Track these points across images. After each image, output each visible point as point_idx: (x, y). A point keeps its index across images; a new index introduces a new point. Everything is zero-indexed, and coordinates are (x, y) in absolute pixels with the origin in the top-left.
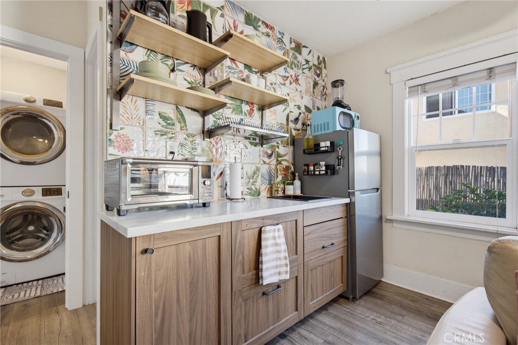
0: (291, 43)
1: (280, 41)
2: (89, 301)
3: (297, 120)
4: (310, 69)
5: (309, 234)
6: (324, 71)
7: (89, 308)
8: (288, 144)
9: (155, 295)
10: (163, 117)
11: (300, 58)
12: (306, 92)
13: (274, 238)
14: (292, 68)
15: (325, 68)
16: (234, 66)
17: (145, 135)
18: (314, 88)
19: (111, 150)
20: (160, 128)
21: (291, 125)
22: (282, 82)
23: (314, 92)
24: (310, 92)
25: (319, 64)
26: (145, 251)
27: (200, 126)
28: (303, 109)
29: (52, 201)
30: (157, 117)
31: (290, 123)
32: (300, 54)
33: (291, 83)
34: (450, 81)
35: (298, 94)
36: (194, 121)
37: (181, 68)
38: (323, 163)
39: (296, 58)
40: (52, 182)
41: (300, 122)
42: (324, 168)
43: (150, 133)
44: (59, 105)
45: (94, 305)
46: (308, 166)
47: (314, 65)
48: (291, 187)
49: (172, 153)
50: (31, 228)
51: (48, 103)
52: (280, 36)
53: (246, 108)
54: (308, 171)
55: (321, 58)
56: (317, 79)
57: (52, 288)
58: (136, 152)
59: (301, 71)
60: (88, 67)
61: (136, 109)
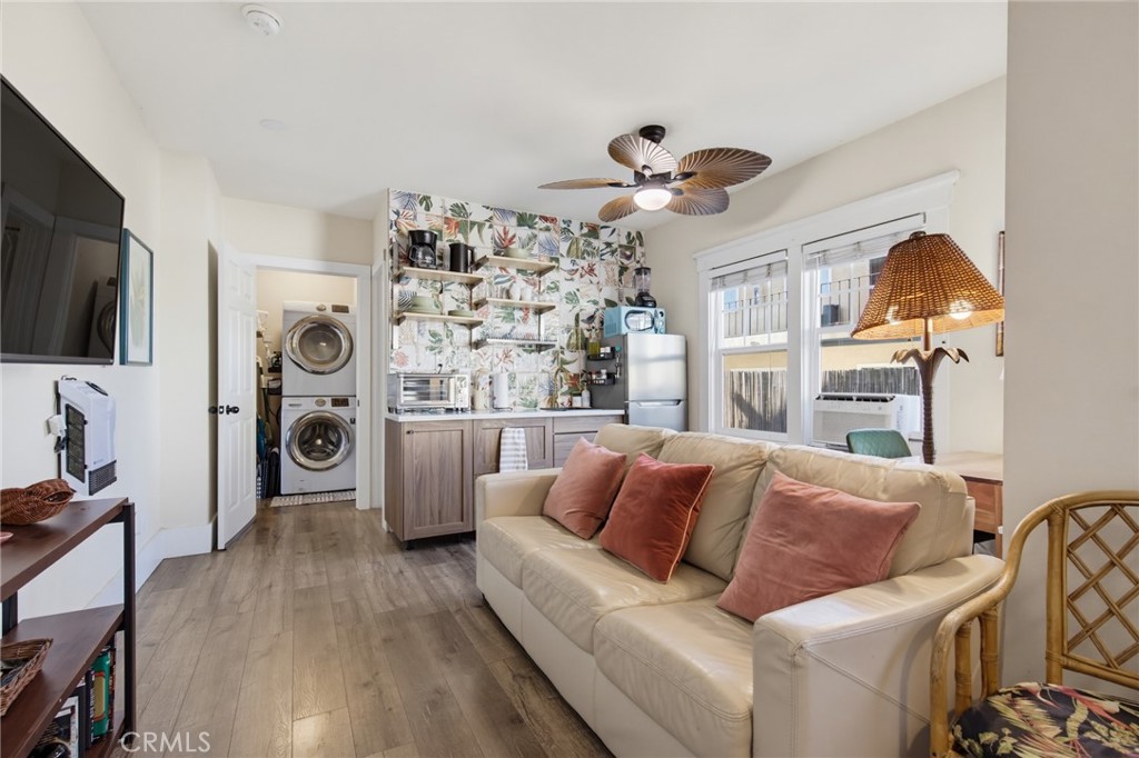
0: (582, 228)
1: (566, 230)
2: (375, 505)
3: (591, 318)
4: (613, 253)
5: (559, 442)
6: (639, 250)
7: (375, 511)
8: (577, 348)
9: (415, 462)
10: (434, 335)
11: (595, 243)
12: (607, 281)
13: (513, 438)
14: (584, 258)
15: (641, 245)
16: (504, 273)
17: (417, 352)
18: (621, 274)
19: (392, 365)
20: (430, 344)
21: (583, 325)
22: (569, 277)
23: (620, 280)
24: (614, 281)
25: (630, 242)
26: (409, 432)
27: (467, 339)
28: (602, 304)
29: (341, 412)
30: (427, 335)
31: (581, 323)
32: (597, 238)
33: (582, 276)
34: (741, 275)
35: (594, 287)
36: (462, 335)
37: (449, 288)
38: (604, 371)
39: (590, 244)
40: (340, 392)
41: (597, 321)
42: (604, 377)
43: (422, 349)
44: (344, 310)
45: (380, 509)
46: (591, 373)
47: (620, 246)
48: (579, 398)
49: (441, 365)
50: (319, 442)
51: (337, 309)
52: (565, 226)
53: (518, 314)
54: (592, 381)
55: (634, 234)
56: (626, 262)
57: (348, 496)
58: (410, 368)
59: (597, 259)
60: (375, 282)
61: (411, 330)
